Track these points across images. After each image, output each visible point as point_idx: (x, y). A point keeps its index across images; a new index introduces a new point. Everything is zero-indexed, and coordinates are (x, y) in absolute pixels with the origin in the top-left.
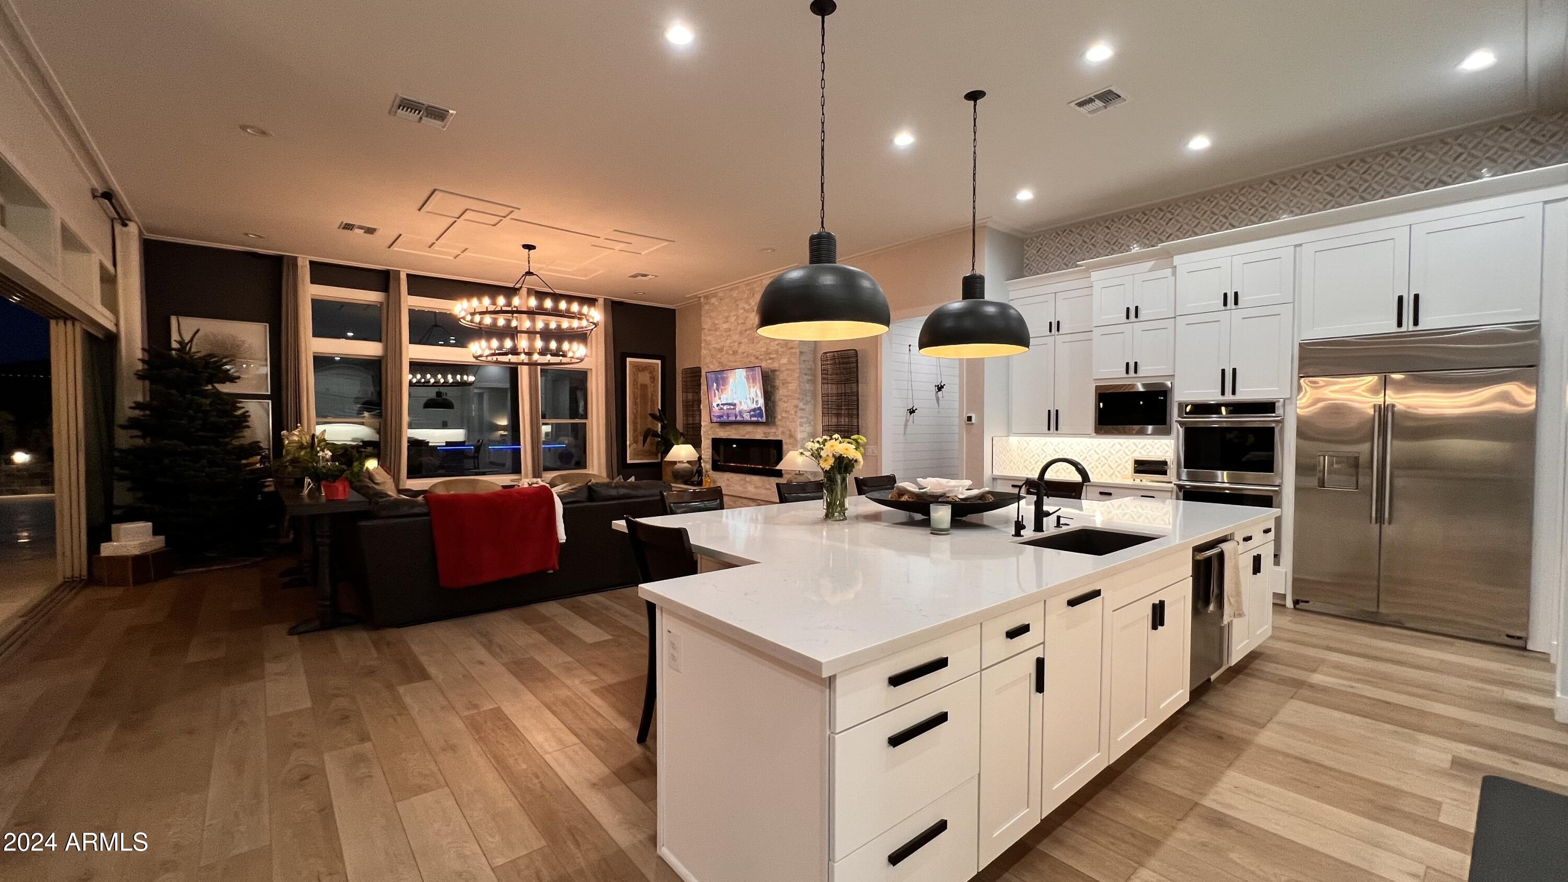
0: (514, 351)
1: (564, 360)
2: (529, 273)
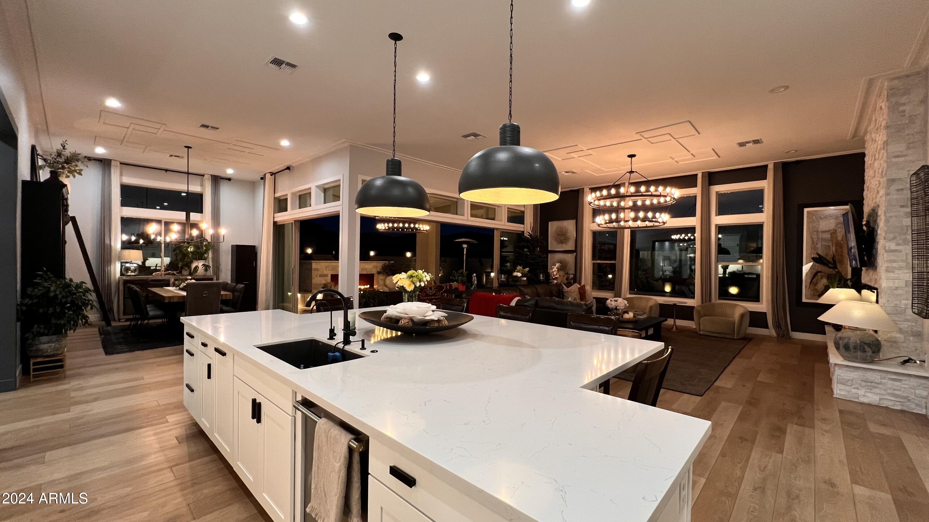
0: (618, 220)
1: (656, 224)
2: (631, 172)
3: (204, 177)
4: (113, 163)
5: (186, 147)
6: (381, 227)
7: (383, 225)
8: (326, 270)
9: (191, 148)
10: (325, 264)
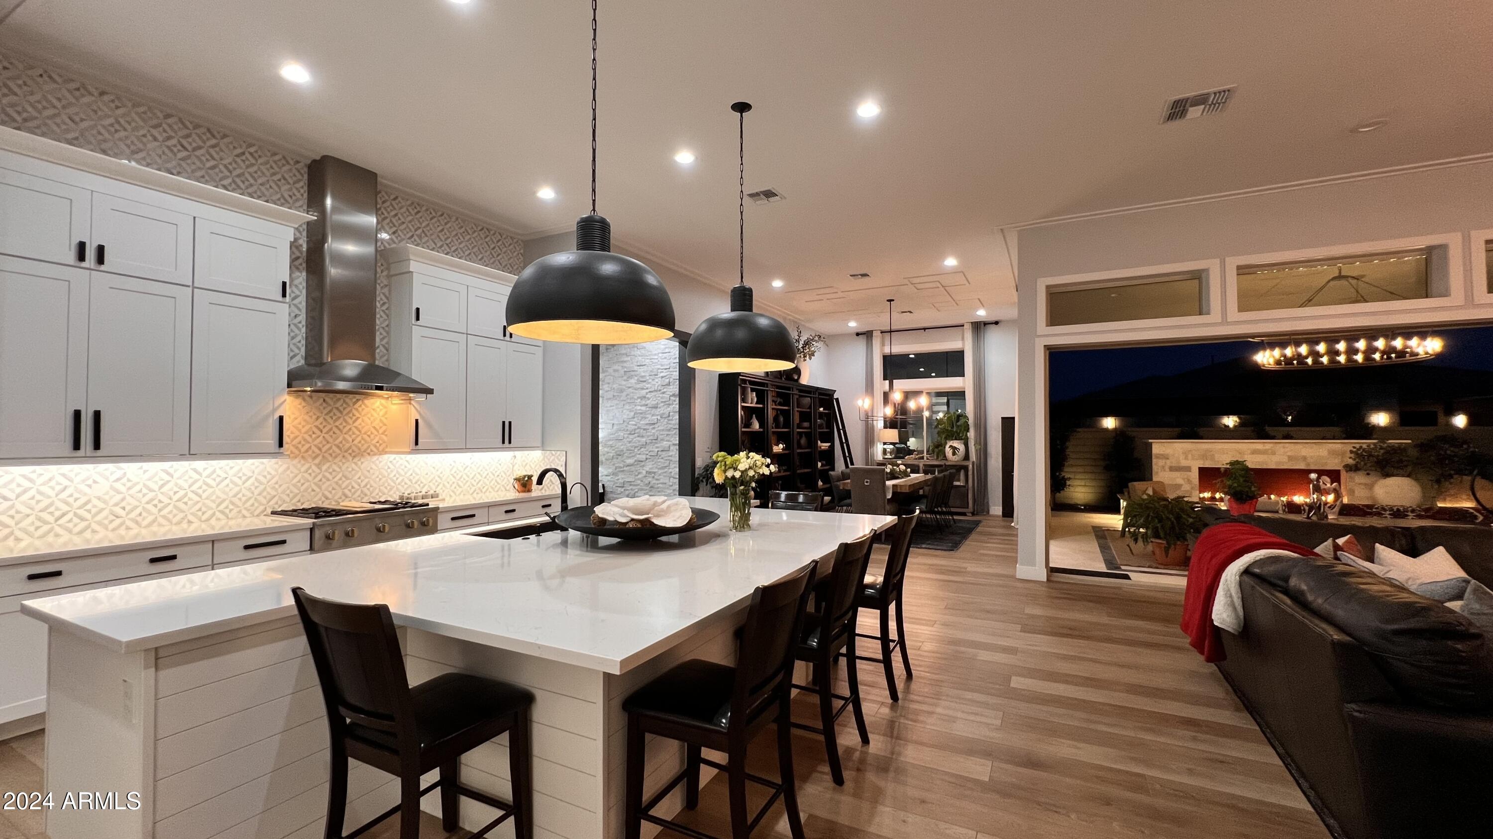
3: (965, 327)
4: (875, 334)
5: (888, 301)
6: (1266, 358)
7: (1268, 352)
8: (1186, 458)
9: (893, 300)
10: (1181, 445)
